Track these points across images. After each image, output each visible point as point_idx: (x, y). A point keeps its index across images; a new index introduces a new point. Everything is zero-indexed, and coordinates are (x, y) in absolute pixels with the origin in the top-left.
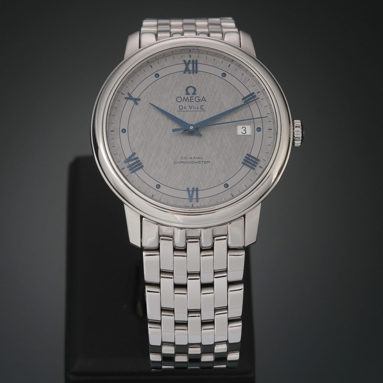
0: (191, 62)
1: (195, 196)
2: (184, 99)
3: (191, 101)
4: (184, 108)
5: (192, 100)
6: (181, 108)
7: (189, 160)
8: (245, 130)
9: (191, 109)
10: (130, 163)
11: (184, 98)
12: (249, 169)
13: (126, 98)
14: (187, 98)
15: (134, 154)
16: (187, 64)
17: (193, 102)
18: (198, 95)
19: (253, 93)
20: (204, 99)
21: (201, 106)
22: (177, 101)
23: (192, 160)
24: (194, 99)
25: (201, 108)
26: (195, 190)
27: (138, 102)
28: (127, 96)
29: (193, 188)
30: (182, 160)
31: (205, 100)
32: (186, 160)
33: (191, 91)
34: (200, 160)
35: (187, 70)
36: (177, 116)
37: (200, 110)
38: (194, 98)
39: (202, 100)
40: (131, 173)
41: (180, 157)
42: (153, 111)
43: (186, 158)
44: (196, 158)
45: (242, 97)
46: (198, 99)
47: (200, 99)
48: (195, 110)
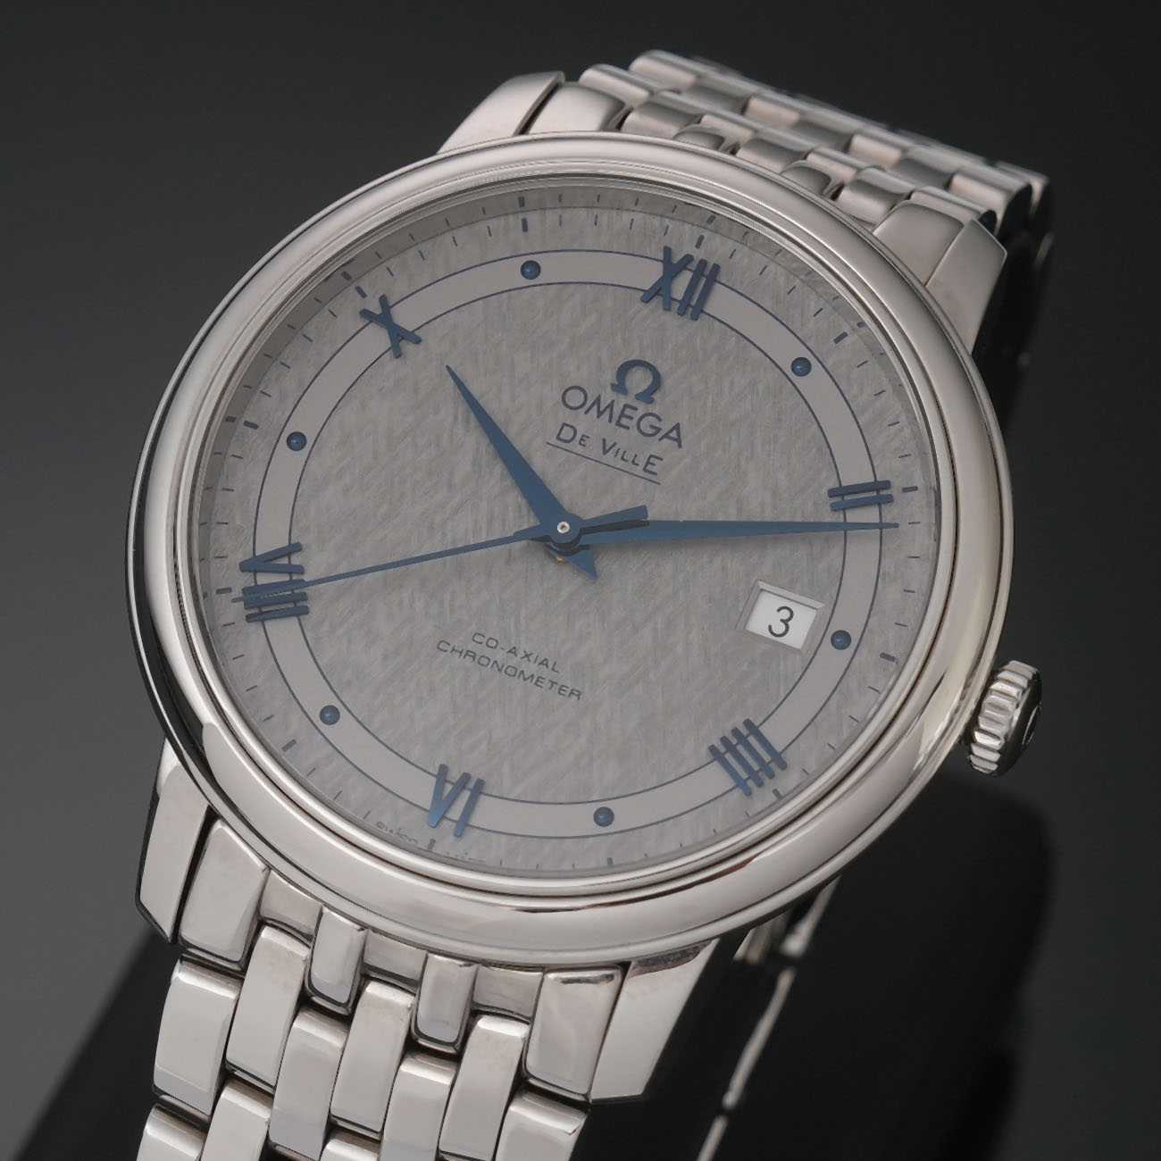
0: (693, 266)
1: (456, 812)
2: (595, 407)
3: (618, 424)
4: (578, 437)
5: (624, 421)
7: (500, 656)
8: (785, 622)
9: (605, 452)
10: (263, 579)
11: (598, 401)
12: (728, 783)
13: (365, 314)
14: (611, 405)
15: (294, 548)
16: (672, 268)
17: (628, 428)
18: (657, 409)
19: (887, 485)
21: (651, 456)
22: (563, 400)
23: (514, 661)
24: (634, 422)
25: (649, 467)
26: (471, 785)
27: (408, 347)
28: (375, 308)
29: (466, 778)
30: (471, 646)
31: (678, 440)
32: (488, 652)
33: (638, 380)
34: (548, 673)
35: (660, 291)
36: (540, 461)
37: (639, 470)
38: (637, 414)
39: (666, 436)
40: (249, 618)
41: (473, 628)
42: (449, 408)
43: (492, 643)
44: (532, 658)
45: (833, 484)
46: (652, 427)
47: (658, 430)
48: (620, 464)
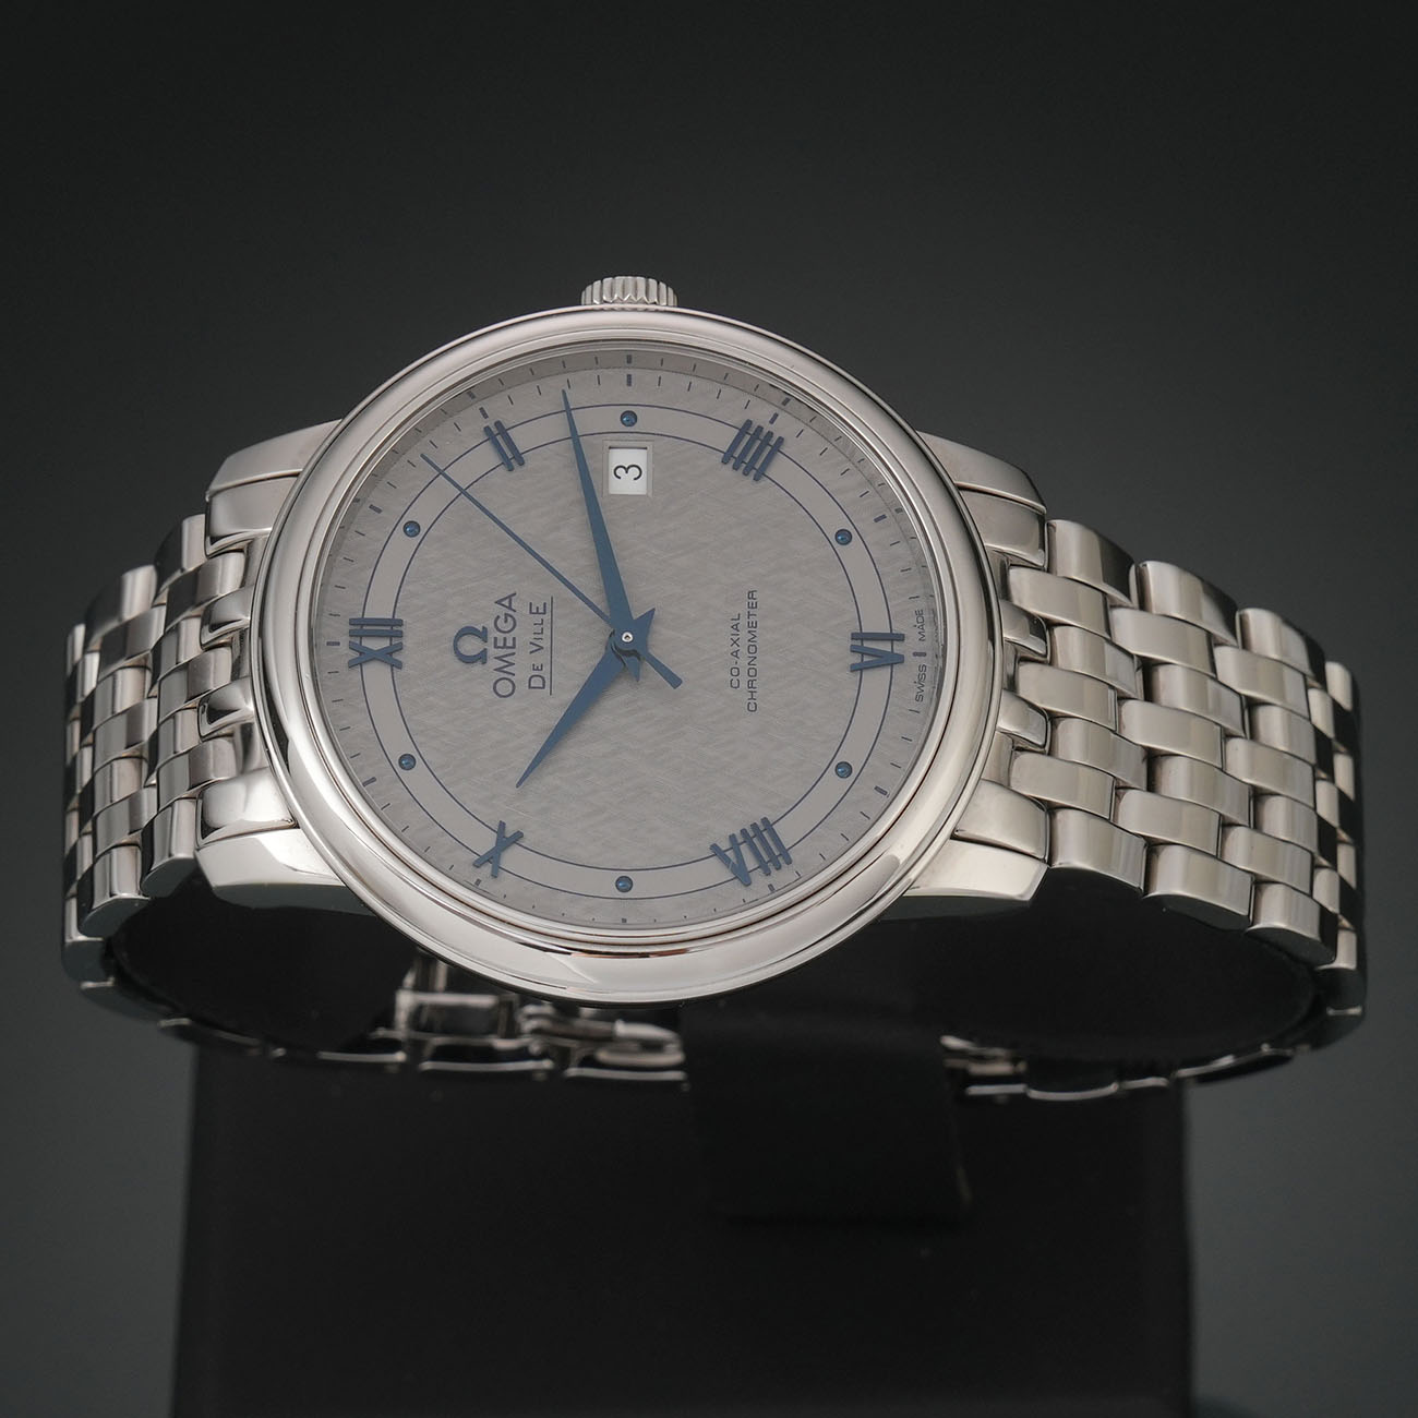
0: (357, 641)
1: (885, 647)
2: (505, 669)
3: (514, 647)
4: (537, 673)
5: (510, 643)
6: (537, 682)
7: (743, 662)
8: (627, 470)
9: (542, 648)
10: (751, 864)
11: (498, 670)
12: (780, 460)
13: (494, 875)
14: (499, 658)
15: (716, 851)
16: (363, 658)
17: (514, 639)
19: (487, 430)
20: (506, 601)
21: (531, 612)
22: (510, 695)
23: (743, 650)
24: (507, 635)
25: (541, 611)
26: (858, 643)
27: (510, 831)
28: (487, 867)
29: (854, 650)
30: (744, 685)
31: (510, 598)
32: (744, 673)
33: (471, 646)
34: (743, 622)
35: (390, 658)
36: (568, 697)
37: (547, 617)
38: (500, 636)
39: (510, 608)
40: (789, 862)
41: (730, 691)
42: (549, 779)
43: (735, 672)
44: (735, 638)
45: (502, 470)
46: (506, 621)
47: (506, 615)
48: (547, 632)
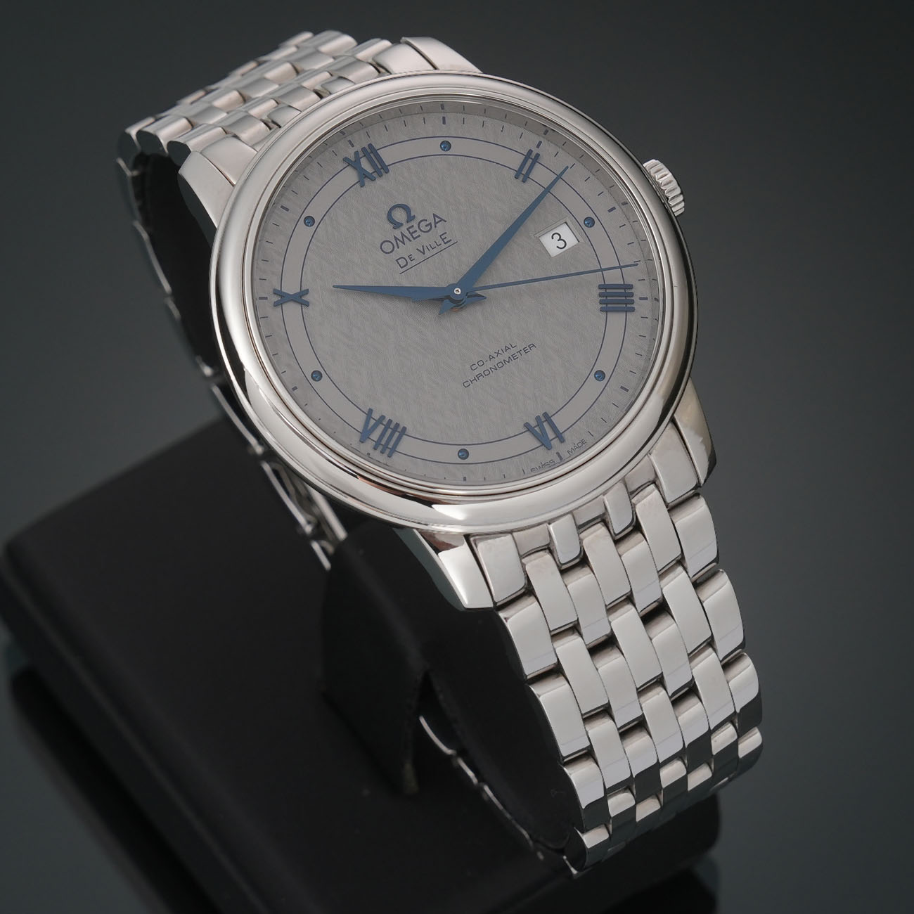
0: (361, 154)
1: (551, 435)
2: (398, 241)
3: (414, 239)
4: (408, 259)
5: (415, 235)
6: (402, 262)
7: (489, 364)
8: (560, 239)
9: (424, 254)
10: (375, 436)
11: (396, 239)
12: (622, 315)
13: (276, 304)
14: (403, 235)
15: (369, 413)
16: (354, 164)
17: (419, 236)
18: (419, 218)
19: (530, 152)
20: (438, 219)
21: (440, 236)
22: (386, 253)
23: (497, 360)
24: (418, 229)
25: (445, 241)
26: (543, 419)
27: (307, 298)
28: (276, 298)
29: (538, 418)
30: (476, 372)
31: (442, 220)
32: (483, 368)
33: (400, 216)
34: (513, 351)
35: (364, 177)
36: (405, 283)
37: (444, 246)
38: (416, 227)
39: (436, 223)
40: (390, 456)
41: (468, 366)
42: (350, 301)
43: (481, 363)
44: (501, 352)
45: (513, 173)
46: (426, 226)
47: (430, 224)
48: (435, 251)
